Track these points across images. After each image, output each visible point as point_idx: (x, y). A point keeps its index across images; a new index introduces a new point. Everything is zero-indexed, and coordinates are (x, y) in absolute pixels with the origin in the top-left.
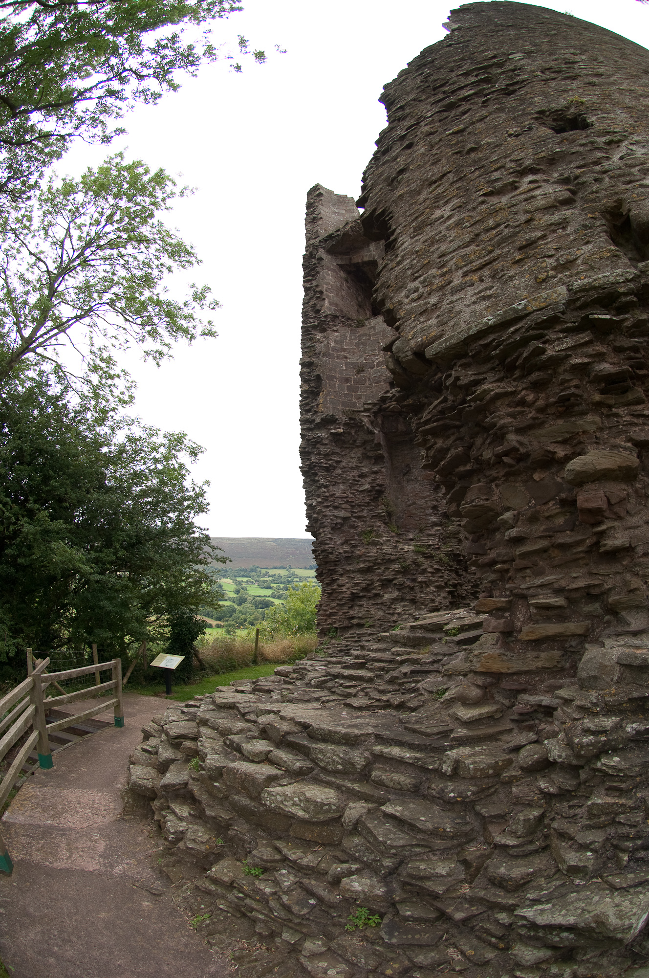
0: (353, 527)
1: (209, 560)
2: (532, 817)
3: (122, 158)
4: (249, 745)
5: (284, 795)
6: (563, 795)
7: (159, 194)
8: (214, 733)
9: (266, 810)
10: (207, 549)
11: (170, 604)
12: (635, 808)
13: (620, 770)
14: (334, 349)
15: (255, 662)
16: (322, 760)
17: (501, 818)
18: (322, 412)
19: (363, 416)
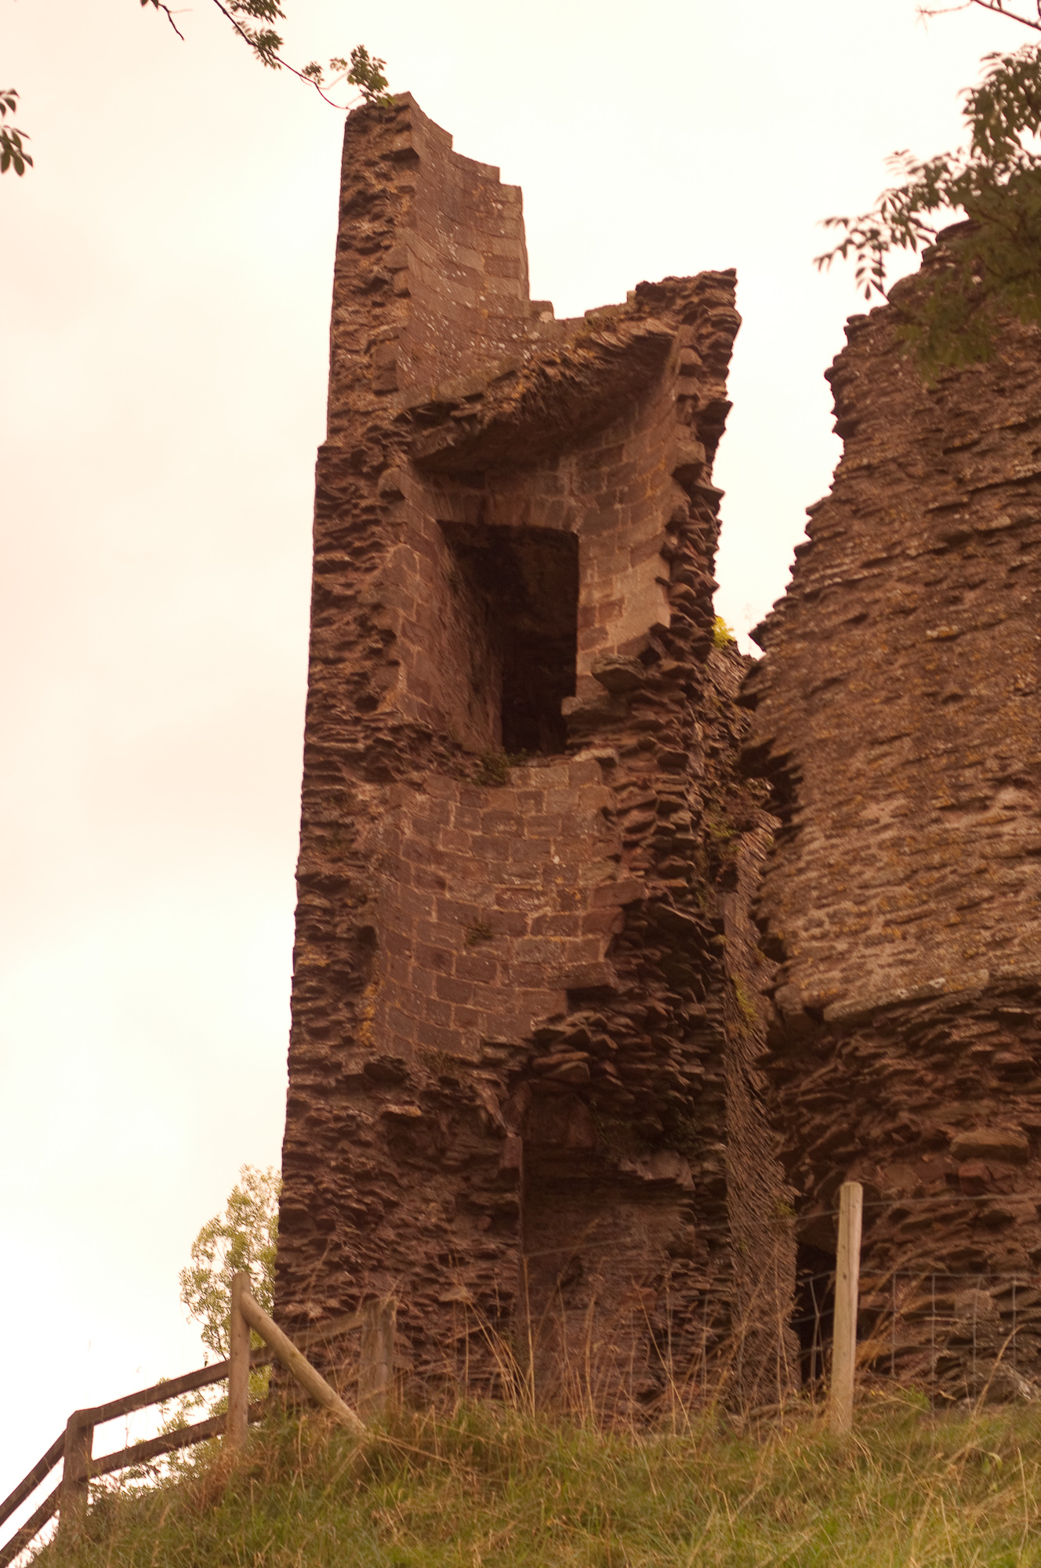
14: (411, 850)
18: (372, 1046)
19: (480, 1080)
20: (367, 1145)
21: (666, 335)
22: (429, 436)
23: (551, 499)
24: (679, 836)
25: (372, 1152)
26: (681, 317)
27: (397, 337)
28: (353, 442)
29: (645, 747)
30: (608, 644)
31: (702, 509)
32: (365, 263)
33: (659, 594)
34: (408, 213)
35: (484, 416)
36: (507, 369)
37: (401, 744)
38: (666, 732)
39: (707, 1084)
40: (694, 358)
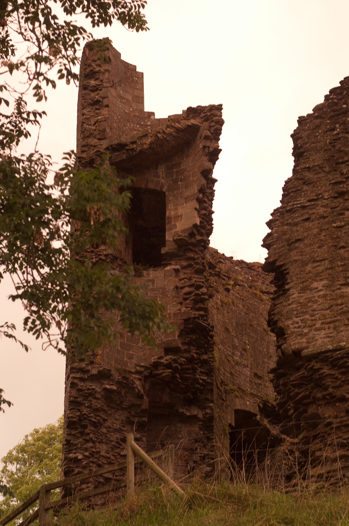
18: (100, 364)
19: (135, 378)
20: (98, 399)
21: (198, 125)
22: (116, 155)
23: (156, 179)
24: (202, 297)
25: (100, 401)
26: (203, 120)
27: (105, 120)
28: (89, 156)
29: (190, 266)
30: (177, 230)
31: (210, 185)
32: (93, 95)
33: (196, 213)
34: (107, 79)
35: (137, 149)
36: (144, 133)
37: (108, 260)
38: (197, 261)
39: (207, 383)
40: (209, 133)
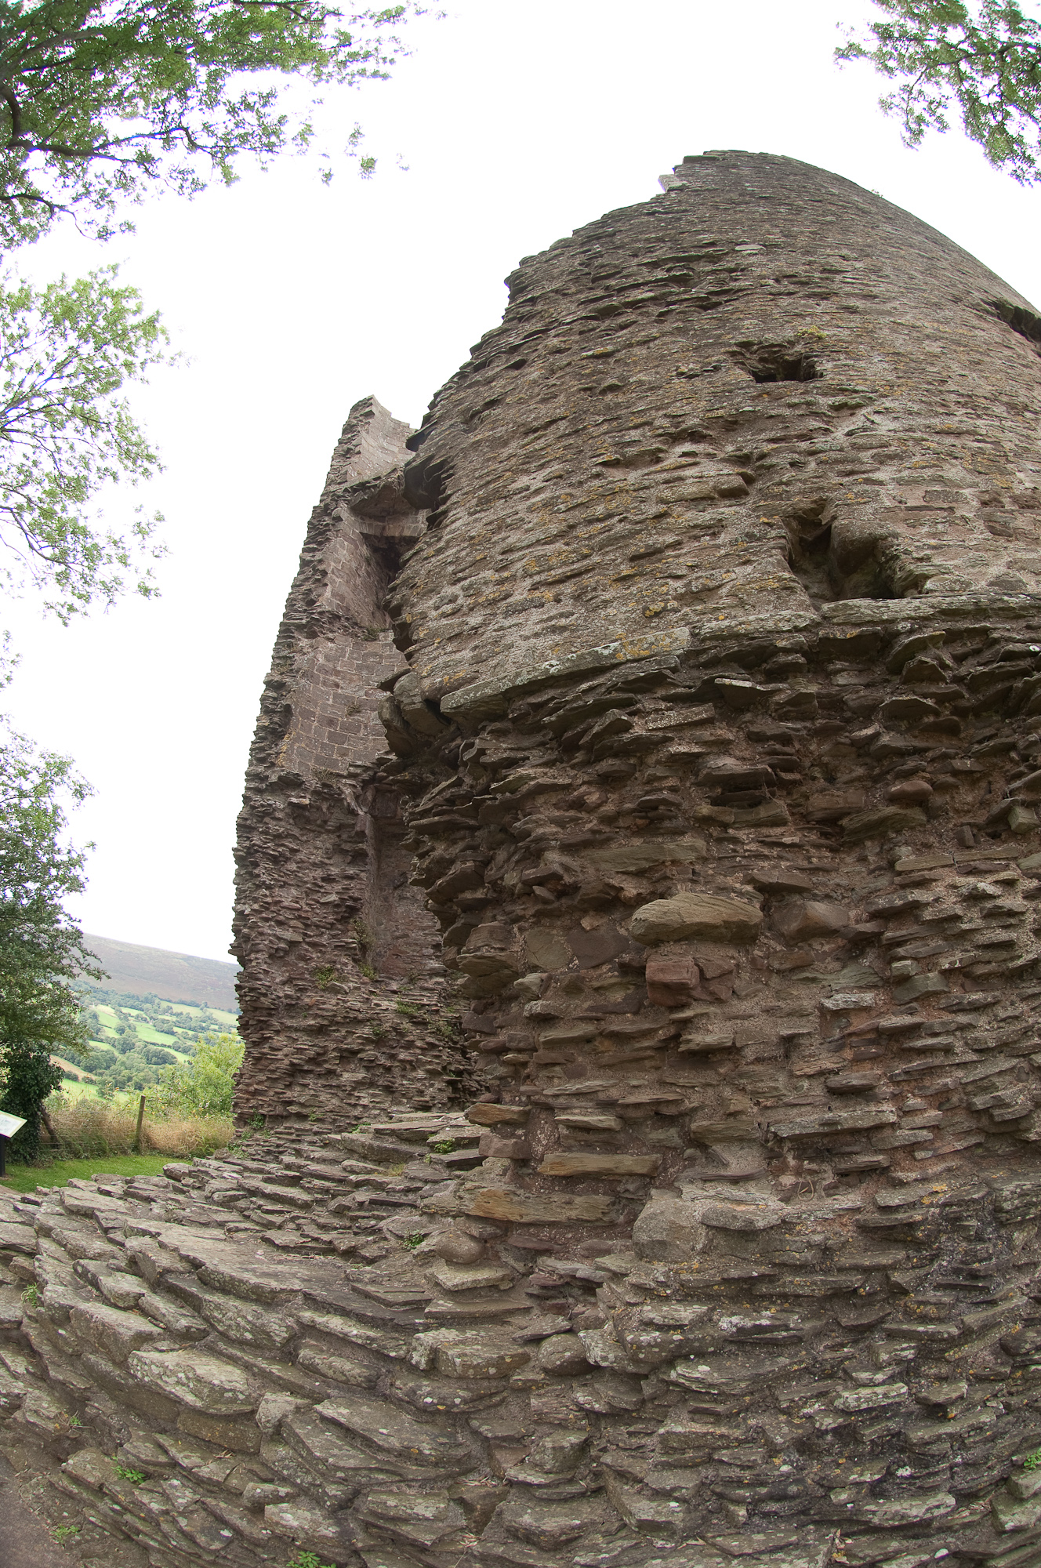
0: (304, 959)
1: (76, 971)
2: (566, 1444)
3: (116, 275)
4: (110, 1279)
5: (162, 1365)
6: (616, 1415)
7: (141, 353)
8: (60, 1252)
9: (137, 1385)
10: (75, 952)
11: (10, 1030)
12: (746, 1441)
13: (711, 1386)
14: (322, 669)
15: (136, 1149)
16: (220, 1321)
17: (516, 1442)
18: (284, 767)
19: (345, 785)
25: (283, 823)
37: (325, 620)
